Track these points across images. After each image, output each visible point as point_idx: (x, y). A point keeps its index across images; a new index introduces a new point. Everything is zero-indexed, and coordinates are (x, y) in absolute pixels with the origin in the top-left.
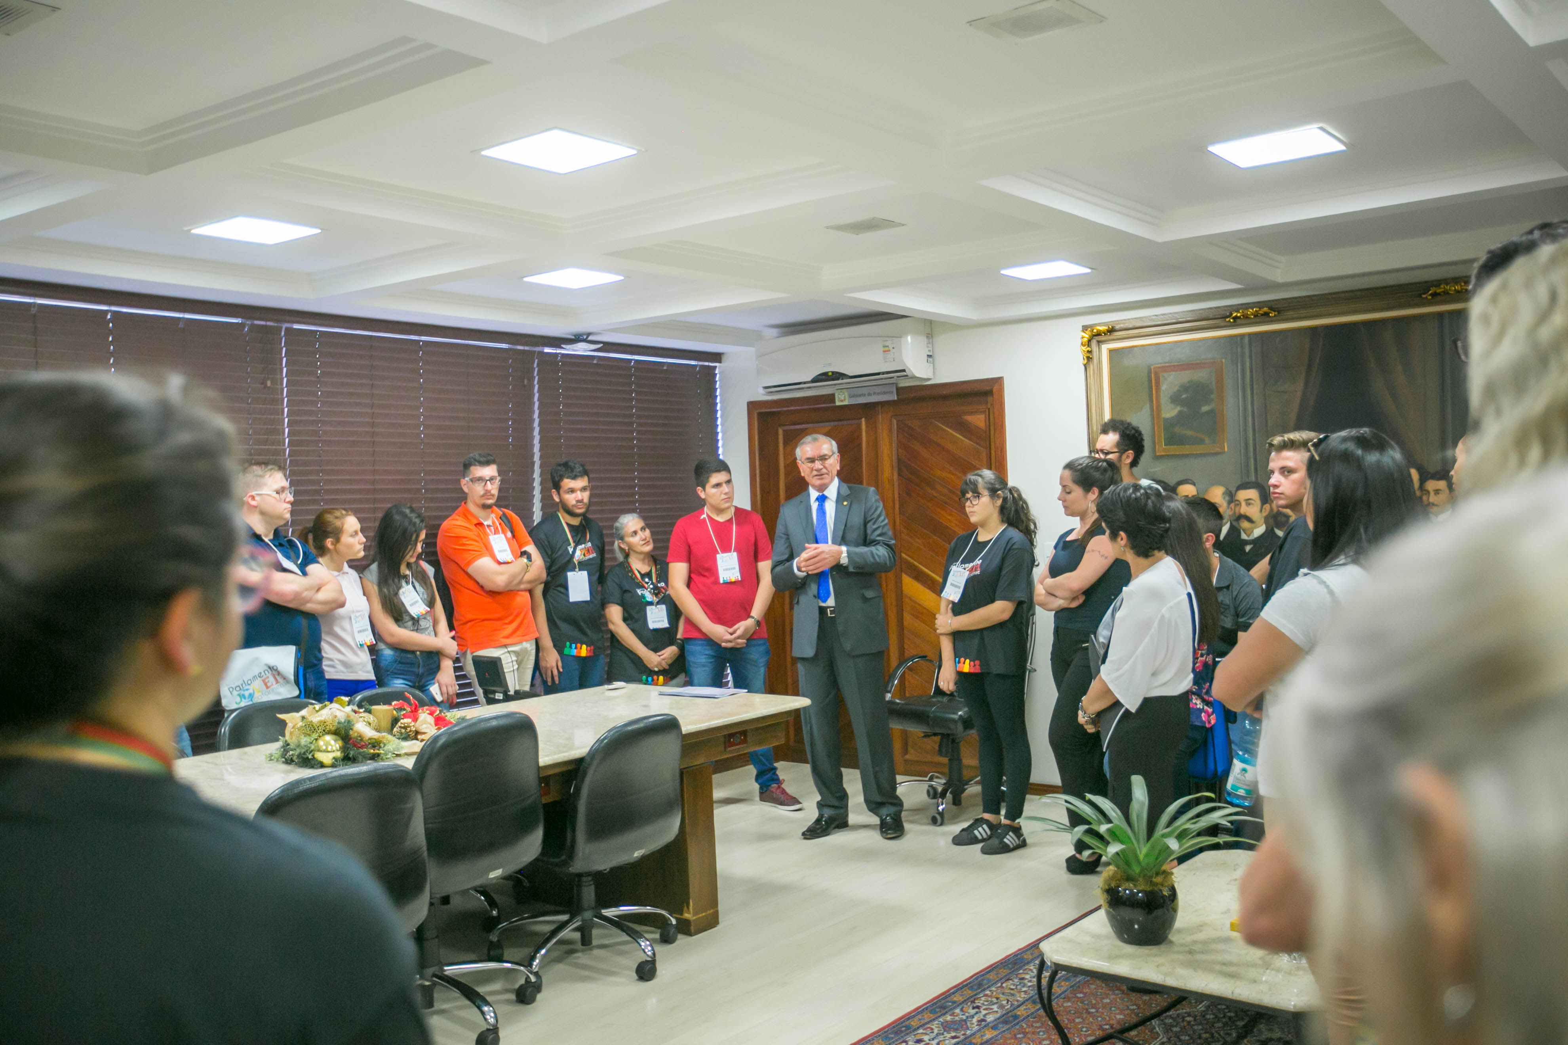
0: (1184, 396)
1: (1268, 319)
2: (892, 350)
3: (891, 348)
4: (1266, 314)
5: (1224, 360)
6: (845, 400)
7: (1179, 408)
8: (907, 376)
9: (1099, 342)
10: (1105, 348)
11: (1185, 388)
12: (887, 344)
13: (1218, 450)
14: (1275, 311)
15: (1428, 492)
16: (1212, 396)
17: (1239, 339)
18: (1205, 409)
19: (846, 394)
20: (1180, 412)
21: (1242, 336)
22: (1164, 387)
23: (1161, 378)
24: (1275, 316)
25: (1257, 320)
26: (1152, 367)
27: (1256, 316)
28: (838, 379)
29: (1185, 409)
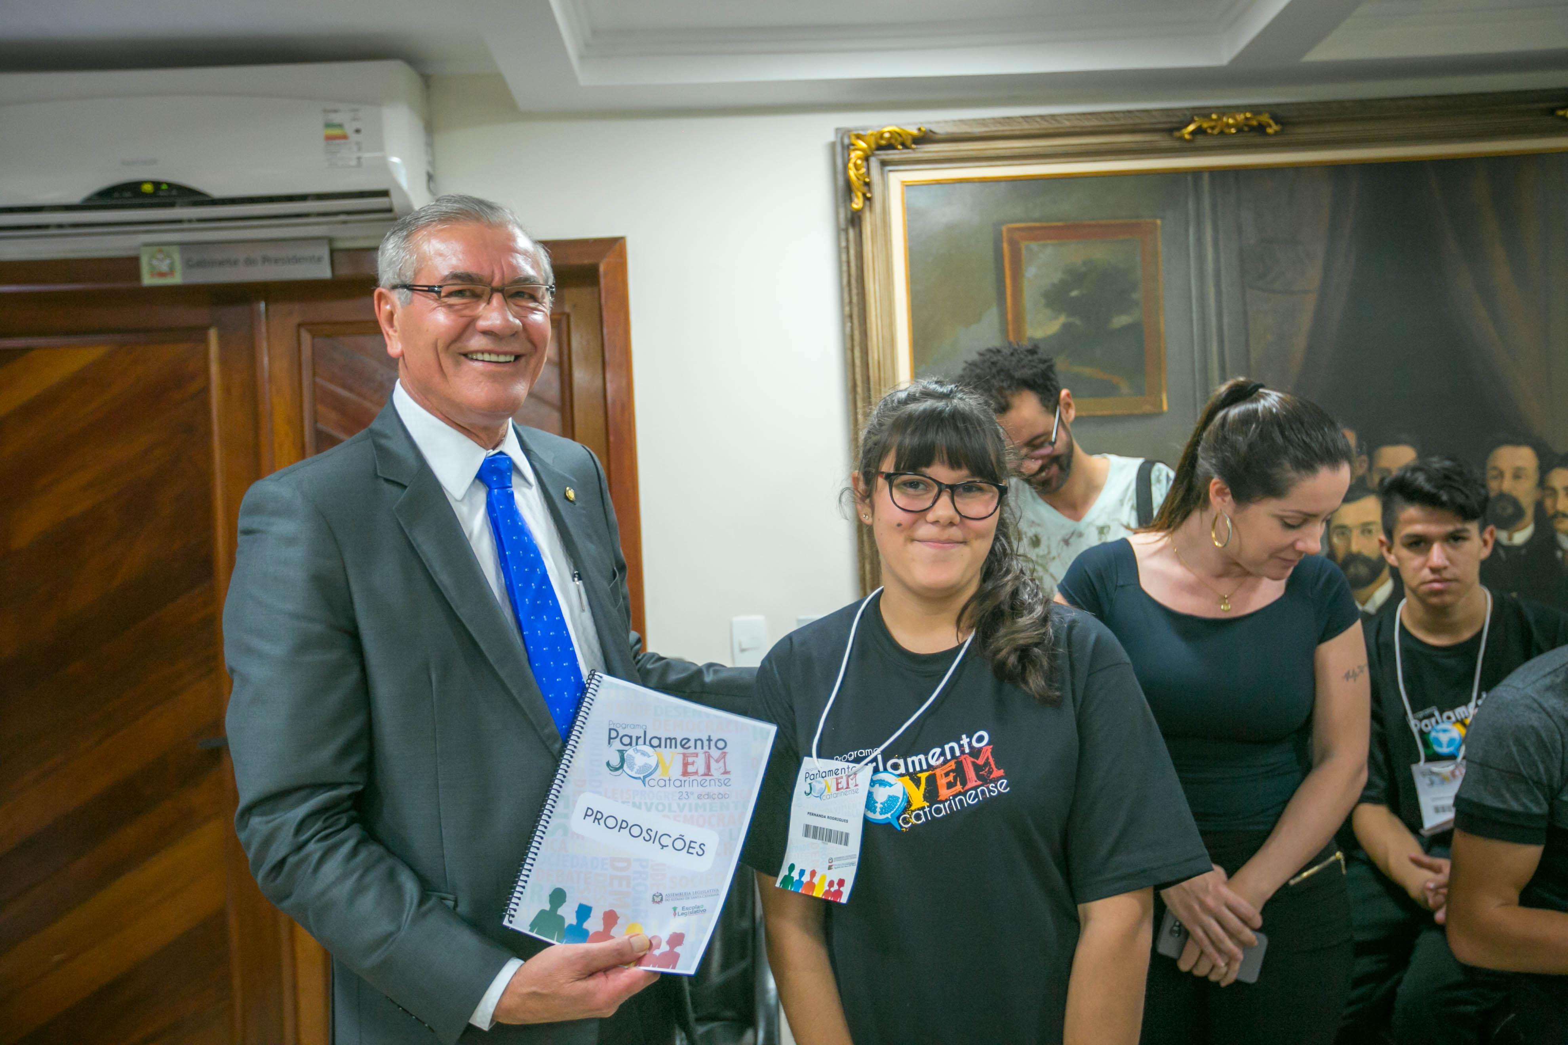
0: (1074, 293)
1: (1259, 140)
2: (354, 137)
3: (349, 129)
4: (1261, 129)
5: (1159, 222)
6: (171, 272)
7: (1062, 319)
8: (390, 210)
9: (884, 163)
10: (897, 179)
11: (1076, 277)
12: (336, 118)
13: (1147, 408)
14: (1276, 123)
15: (1554, 492)
16: (1135, 296)
17: (1189, 178)
18: (1120, 321)
19: (177, 257)
20: (1066, 327)
21: (1197, 173)
22: (1030, 272)
23: (1024, 252)
24: (1276, 133)
25: (1238, 140)
26: (1004, 228)
27: (1240, 130)
28: (172, 205)
29: (1077, 321)
